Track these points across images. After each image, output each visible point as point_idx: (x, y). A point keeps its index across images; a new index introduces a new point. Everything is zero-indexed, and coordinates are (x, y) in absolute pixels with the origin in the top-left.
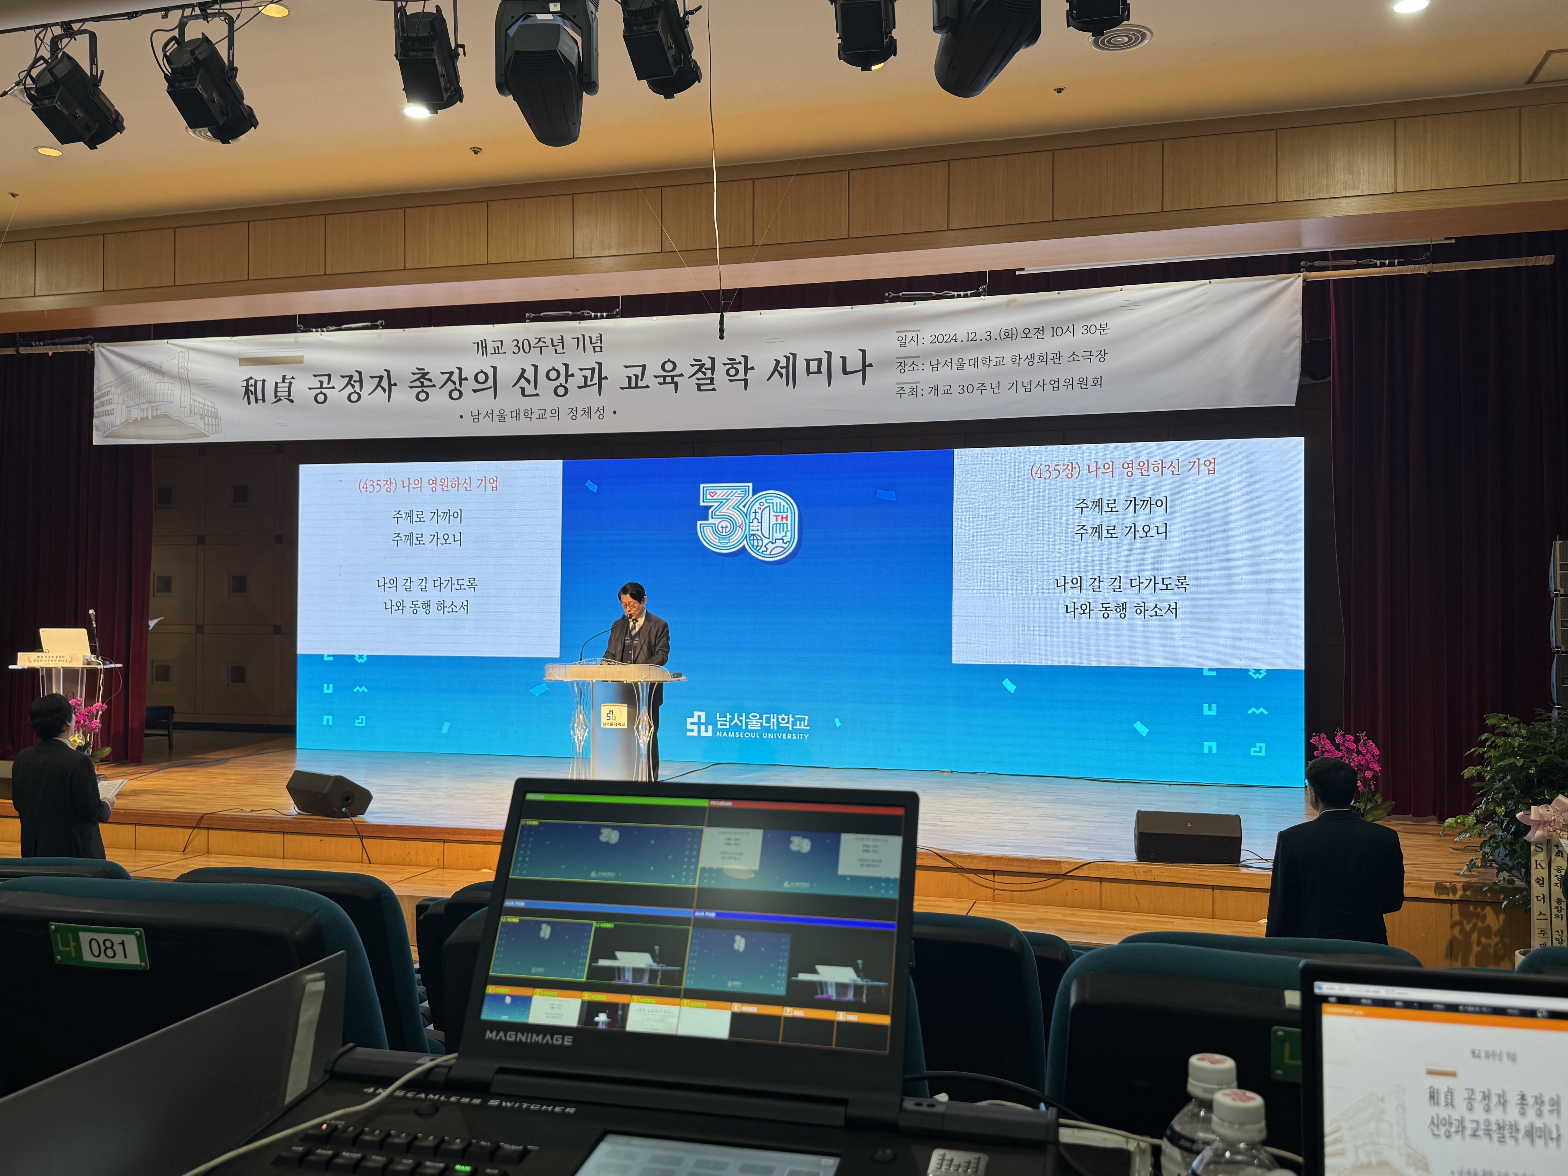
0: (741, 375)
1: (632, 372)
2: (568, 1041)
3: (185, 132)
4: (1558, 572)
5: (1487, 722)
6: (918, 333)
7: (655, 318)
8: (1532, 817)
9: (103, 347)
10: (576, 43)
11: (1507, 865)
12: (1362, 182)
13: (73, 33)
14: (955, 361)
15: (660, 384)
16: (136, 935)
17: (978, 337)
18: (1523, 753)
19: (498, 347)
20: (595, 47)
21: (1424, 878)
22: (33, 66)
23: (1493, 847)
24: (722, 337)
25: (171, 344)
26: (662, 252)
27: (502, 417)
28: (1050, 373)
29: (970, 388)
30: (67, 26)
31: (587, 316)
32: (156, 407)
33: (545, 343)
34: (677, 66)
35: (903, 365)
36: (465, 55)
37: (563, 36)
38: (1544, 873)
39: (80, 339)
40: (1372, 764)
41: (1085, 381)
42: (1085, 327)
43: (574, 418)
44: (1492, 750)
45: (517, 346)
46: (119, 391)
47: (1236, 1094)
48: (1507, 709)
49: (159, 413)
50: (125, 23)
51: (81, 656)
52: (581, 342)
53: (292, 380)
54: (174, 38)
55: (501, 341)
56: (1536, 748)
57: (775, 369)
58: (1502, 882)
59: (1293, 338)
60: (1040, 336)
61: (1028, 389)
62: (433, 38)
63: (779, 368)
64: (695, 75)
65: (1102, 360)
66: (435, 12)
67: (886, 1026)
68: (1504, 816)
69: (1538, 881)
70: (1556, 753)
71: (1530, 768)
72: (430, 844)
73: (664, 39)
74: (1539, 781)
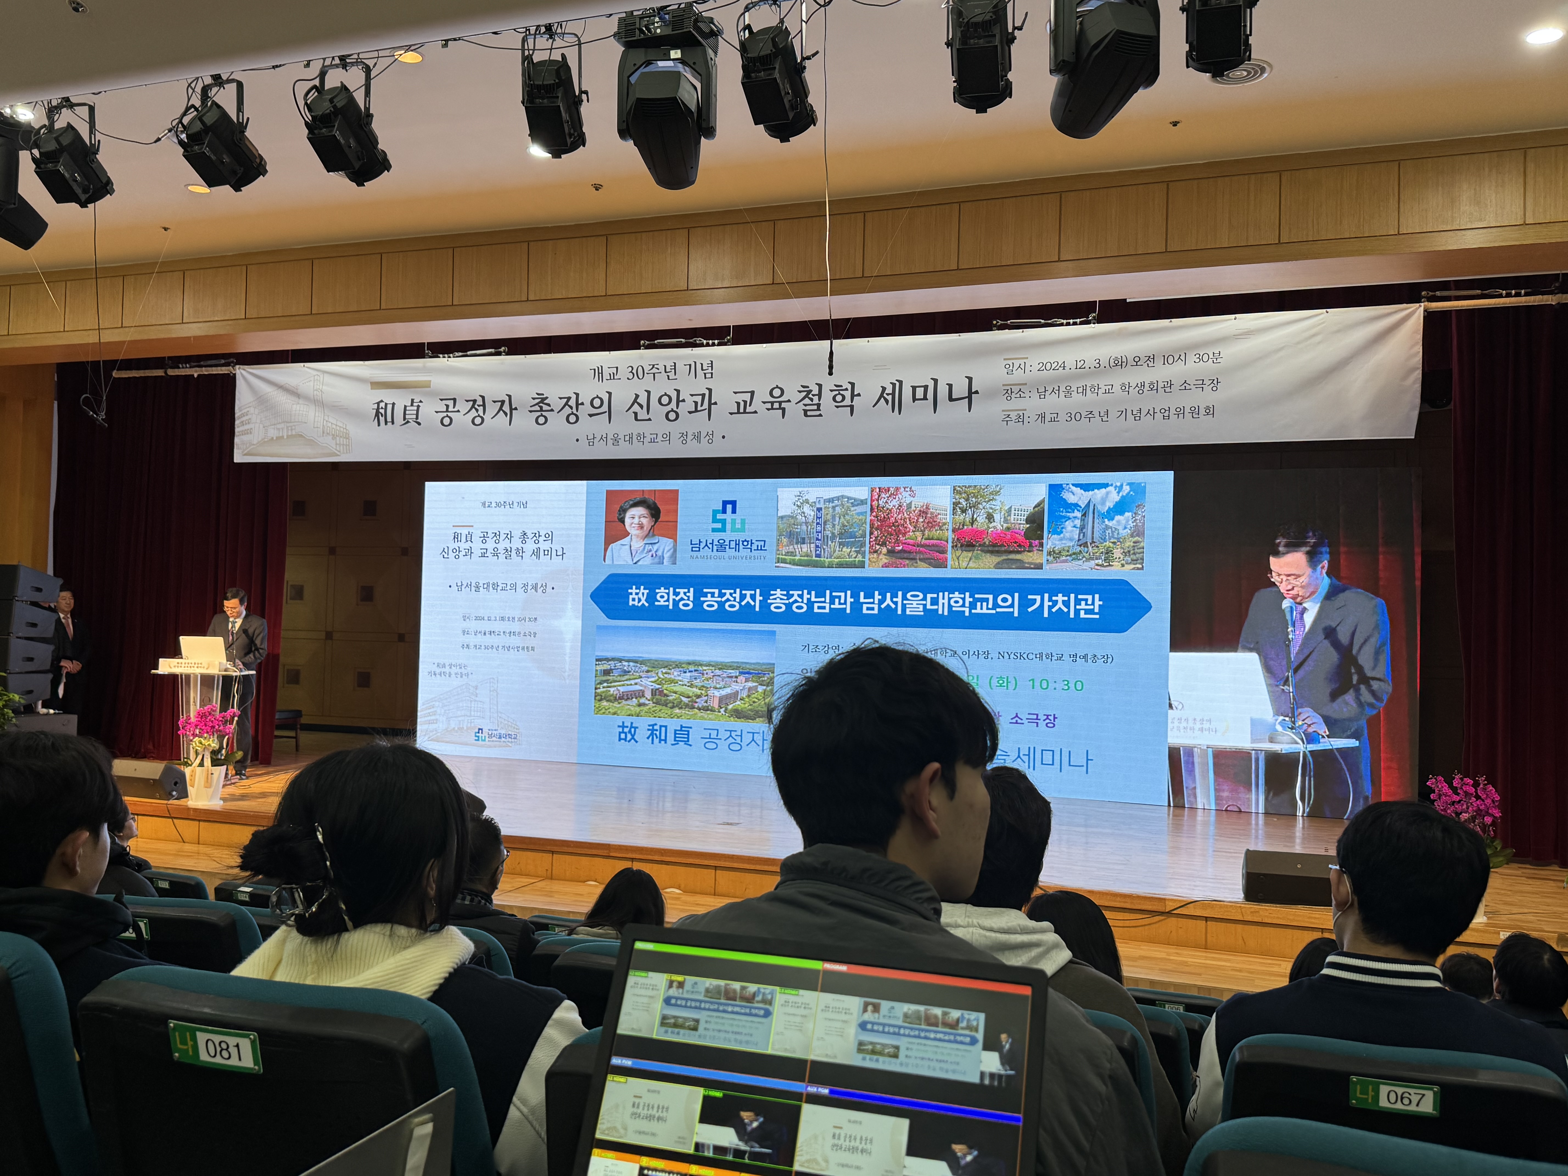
0: (848, 402)
1: (740, 398)
3: (323, 175)
6: (1025, 360)
7: (765, 345)
9: (244, 370)
10: (695, 88)
12: (1489, 214)
13: (222, 83)
14: (1062, 389)
15: (768, 409)
16: (251, 1038)
17: (1087, 365)
19: (614, 373)
20: (714, 92)
22: (185, 114)
25: (307, 367)
26: (772, 284)
27: (616, 441)
28: (1161, 401)
29: (1078, 416)
30: (216, 77)
31: (699, 344)
32: (291, 427)
33: (658, 369)
34: (793, 111)
35: (1009, 392)
36: (588, 102)
37: (684, 83)
39: (224, 362)
40: (1491, 809)
41: (1197, 410)
42: (1198, 356)
43: (684, 442)
45: (631, 372)
46: (257, 411)
49: (294, 433)
50: (269, 74)
51: (217, 663)
52: (692, 368)
53: (420, 404)
54: (315, 87)
55: (617, 368)
57: (882, 396)
59: (1413, 370)
60: (1151, 364)
61: (1137, 418)
62: (558, 85)
63: (885, 395)
64: (810, 119)
65: (1215, 389)
66: (561, 60)
72: (539, 855)
73: (781, 85)
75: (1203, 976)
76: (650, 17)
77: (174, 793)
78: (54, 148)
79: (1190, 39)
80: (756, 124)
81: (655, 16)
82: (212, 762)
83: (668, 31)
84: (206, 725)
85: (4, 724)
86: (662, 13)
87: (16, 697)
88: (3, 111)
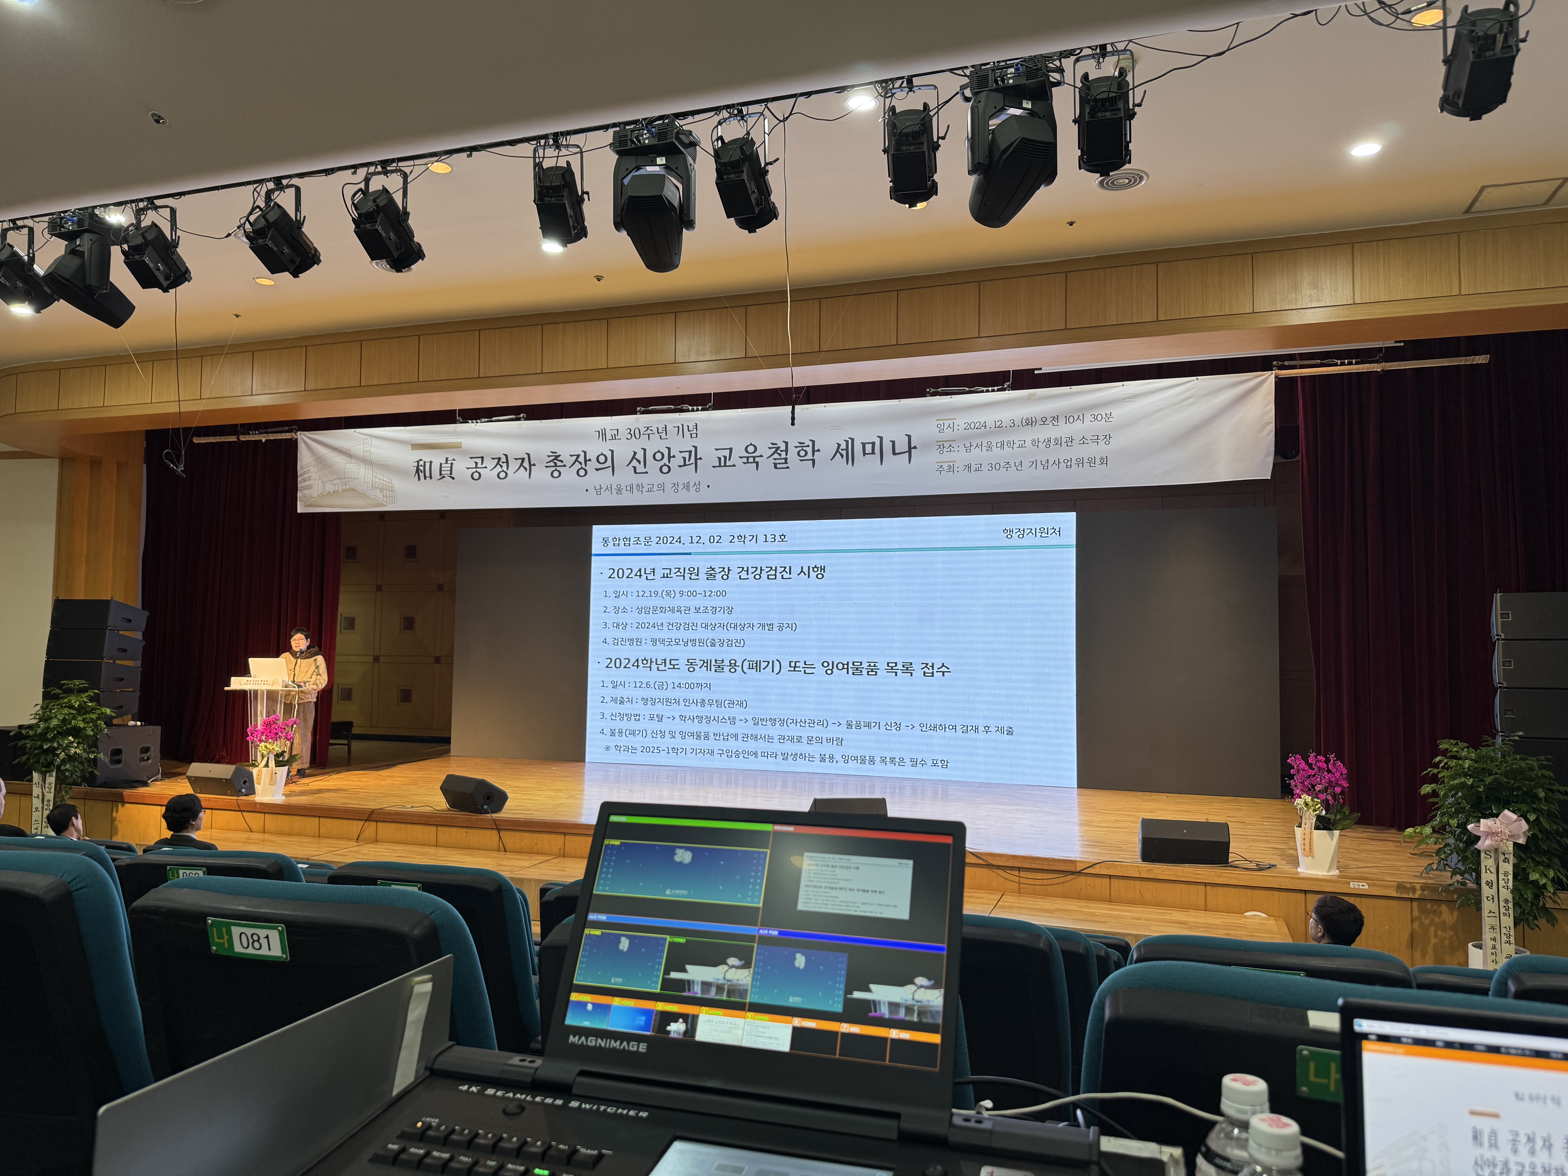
0: (810, 456)
1: (721, 454)
2: (643, 1048)
3: (369, 264)
4: (1500, 620)
5: (1440, 746)
6: (953, 421)
7: (740, 410)
8: (1482, 829)
9: (305, 435)
10: (678, 189)
11: (1460, 869)
12: (1325, 295)
13: (282, 187)
14: (985, 444)
15: (744, 463)
16: (279, 930)
17: (1004, 425)
18: (1473, 773)
19: (615, 435)
20: (693, 192)
21: (1386, 879)
22: (251, 213)
23: (1448, 854)
24: (793, 424)
25: (358, 432)
26: (746, 357)
27: (619, 491)
28: (1064, 453)
29: (998, 466)
30: (278, 180)
31: (686, 409)
32: (345, 482)
33: (652, 431)
34: (758, 207)
35: (942, 447)
36: (589, 200)
37: (667, 183)
38: (1493, 877)
39: (287, 428)
40: (1340, 781)
41: (1093, 460)
42: (1093, 416)
43: (676, 491)
44: (1445, 771)
45: (630, 433)
46: (316, 470)
47: (1272, 1120)
48: (1454, 735)
49: (347, 487)
50: (323, 178)
52: (680, 430)
53: (453, 462)
54: (361, 190)
55: (618, 430)
56: (1483, 769)
57: (837, 451)
58: (1456, 884)
60: (1055, 423)
61: (1045, 467)
62: (564, 186)
63: (840, 450)
64: (773, 214)
65: (1107, 443)
66: (566, 166)
67: (936, 1045)
68: (1457, 827)
69: (1487, 883)
70: (1501, 774)
71: (1479, 787)
72: (554, 836)
73: (748, 185)
74: (1487, 797)
75: (1108, 924)
76: (639, 130)
77: (243, 790)
78: (140, 242)
79: (1081, 146)
81: (644, 129)
82: (276, 763)
83: (655, 142)
84: (270, 732)
85: (97, 733)
86: (649, 127)
87: (108, 711)
88: (97, 211)
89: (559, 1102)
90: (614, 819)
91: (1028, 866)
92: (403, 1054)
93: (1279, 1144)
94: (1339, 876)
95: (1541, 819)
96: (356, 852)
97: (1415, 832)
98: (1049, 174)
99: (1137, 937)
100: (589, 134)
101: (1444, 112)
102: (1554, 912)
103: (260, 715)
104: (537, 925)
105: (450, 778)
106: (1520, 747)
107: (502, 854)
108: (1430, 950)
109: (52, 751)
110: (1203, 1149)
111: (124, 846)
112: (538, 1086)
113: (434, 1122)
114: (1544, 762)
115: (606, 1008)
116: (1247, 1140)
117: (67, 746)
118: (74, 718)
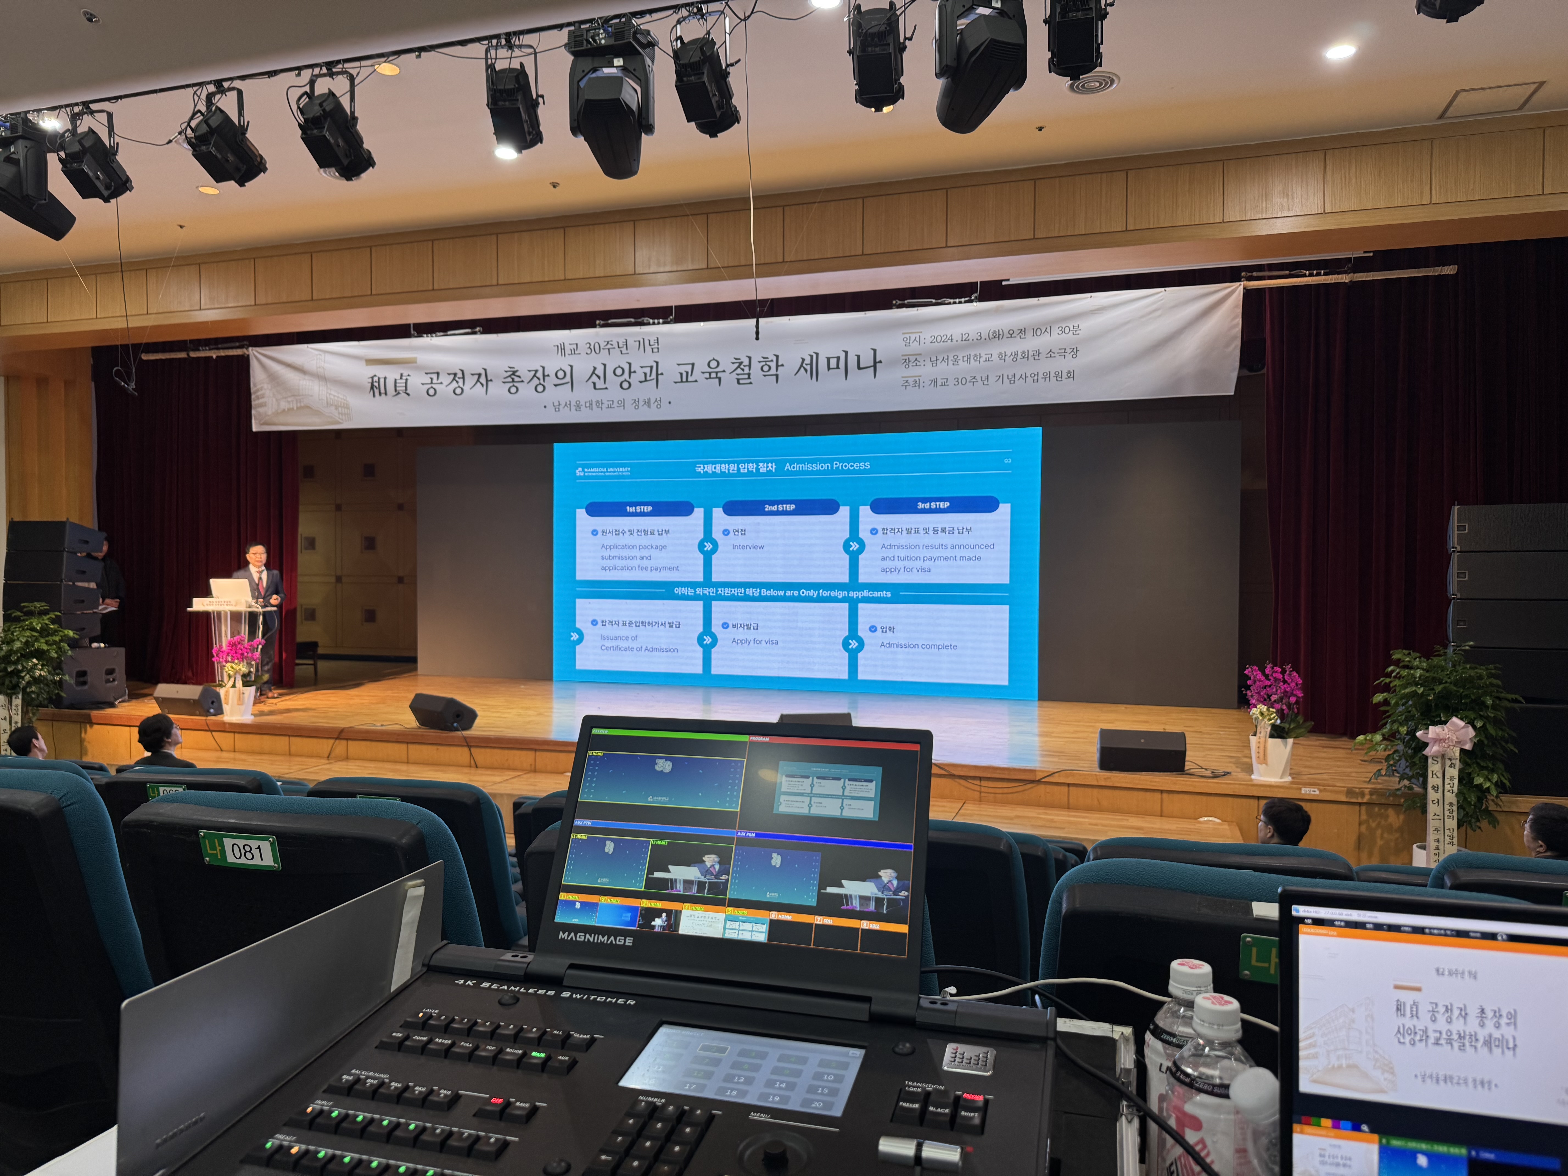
0: (773, 371)
1: (683, 369)
2: (629, 942)
3: (317, 173)
4: (1456, 532)
5: (1393, 656)
6: (920, 334)
7: (702, 324)
8: (1430, 735)
9: (257, 351)
10: (636, 92)
11: (1407, 775)
12: (1295, 204)
13: (223, 90)
14: (951, 358)
15: (707, 379)
16: (270, 841)
17: (970, 338)
18: (1424, 682)
19: (574, 349)
20: (652, 95)
21: (1337, 785)
22: (192, 118)
23: (1397, 760)
24: (757, 339)
25: (310, 348)
26: (708, 268)
27: (578, 407)
28: (1031, 368)
29: (964, 380)
30: (218, 83)
31: (646, 323)
32: (299, 399)
33: (612, 345)
34: (720, 111)
35: (907, 361)
36: (544, 104)
37: (625, 85)
38: (1439, 782)
39: (237, 344)
40: (1296, 691)
41: (1060, 374)
42: (1061, 329)
43: (637, 407)
44: (1397, 680)
45: (589, 348)
46: (270, 387)
47: (1214, 998)
48: (1408, 645)
49: (302, 405)
50: (266, 80)
51: (243, 601)
52: (641, 344)
53: (408, 377)
54: (306, 93)
55: (577, 344)
56: (1434, 678)
57: (801, 366)
58: (1403, 789)
59: (1234, 338)
60: (1023, 336)
61: (1012, 381)
62: (518, 90)
63: (804, 365)
64: (735, 117)
65: (1075, 356)
66: (519, 68)
67: (905, 934)
68: (1406, 734)
69: (1433, 787)
70: (1451, 683)
71: (1429, 695)
72: (524, 753)
73: (709, 88)
74: (1436, 705)
76: (595, 29)
77: (212, 710)
78: (77, 149)
79: (1051, 47)
80: (688, 121)
81: (599, 29)
82: (243, 683)
83: (612, 42)
84: (236, 653)
85: (60, 656)
86: (605, 26)
87: (71, 633)
88: (30, 117)
89: (551, 993)
90: (595, 731)
91: (989, 775)
92: (399, 952)
93: (1221, 1019)
94: (1292, 783)
95: (1488, 726)
96: (327, 769)
97: (1366, 739)
98: (1018, 78)
99: (1094, 841)
100: (543, 34)
101: (1421, 14)
102: (1496, 814)
103: (224, 636)
104: (511, 838)
105: (418, 696)
106: (1471, 657)
107: (473, 770)
108: (1376, 851)
109: (16, 673)
110: (1152, 1027)
111: (96, 766)
112: (530, 978)
113: (435, 1012)
114: (1493, 671)
115: (594, 906)
116: (1191, 1018)
117: (32, 668)
118: (37, 640)
